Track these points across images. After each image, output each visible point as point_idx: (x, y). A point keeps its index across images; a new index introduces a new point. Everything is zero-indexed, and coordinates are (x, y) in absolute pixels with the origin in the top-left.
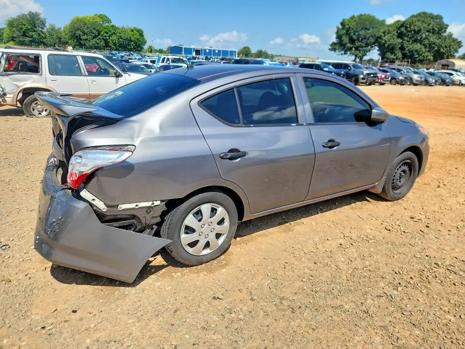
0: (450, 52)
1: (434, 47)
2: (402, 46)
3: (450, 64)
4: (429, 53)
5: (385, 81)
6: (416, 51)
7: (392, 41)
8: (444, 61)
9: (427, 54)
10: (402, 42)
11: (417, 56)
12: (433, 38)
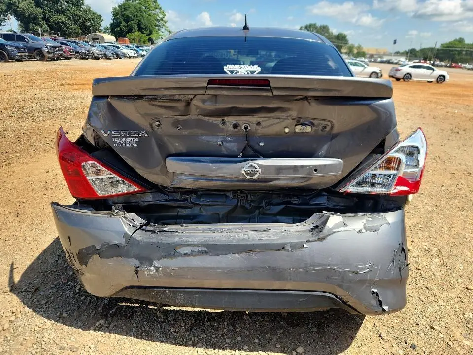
0: (95, 26)
1: (78, 20)
2: (45, 16)
3: (99, 37)
4: (76, 26)
5: (71, 55)
6: (63, 23)
7: (30, 10)
8: (92, 35)
9: (73, 27)
10: (43, 13)
11: (65, 29)
12: (74, 10)
